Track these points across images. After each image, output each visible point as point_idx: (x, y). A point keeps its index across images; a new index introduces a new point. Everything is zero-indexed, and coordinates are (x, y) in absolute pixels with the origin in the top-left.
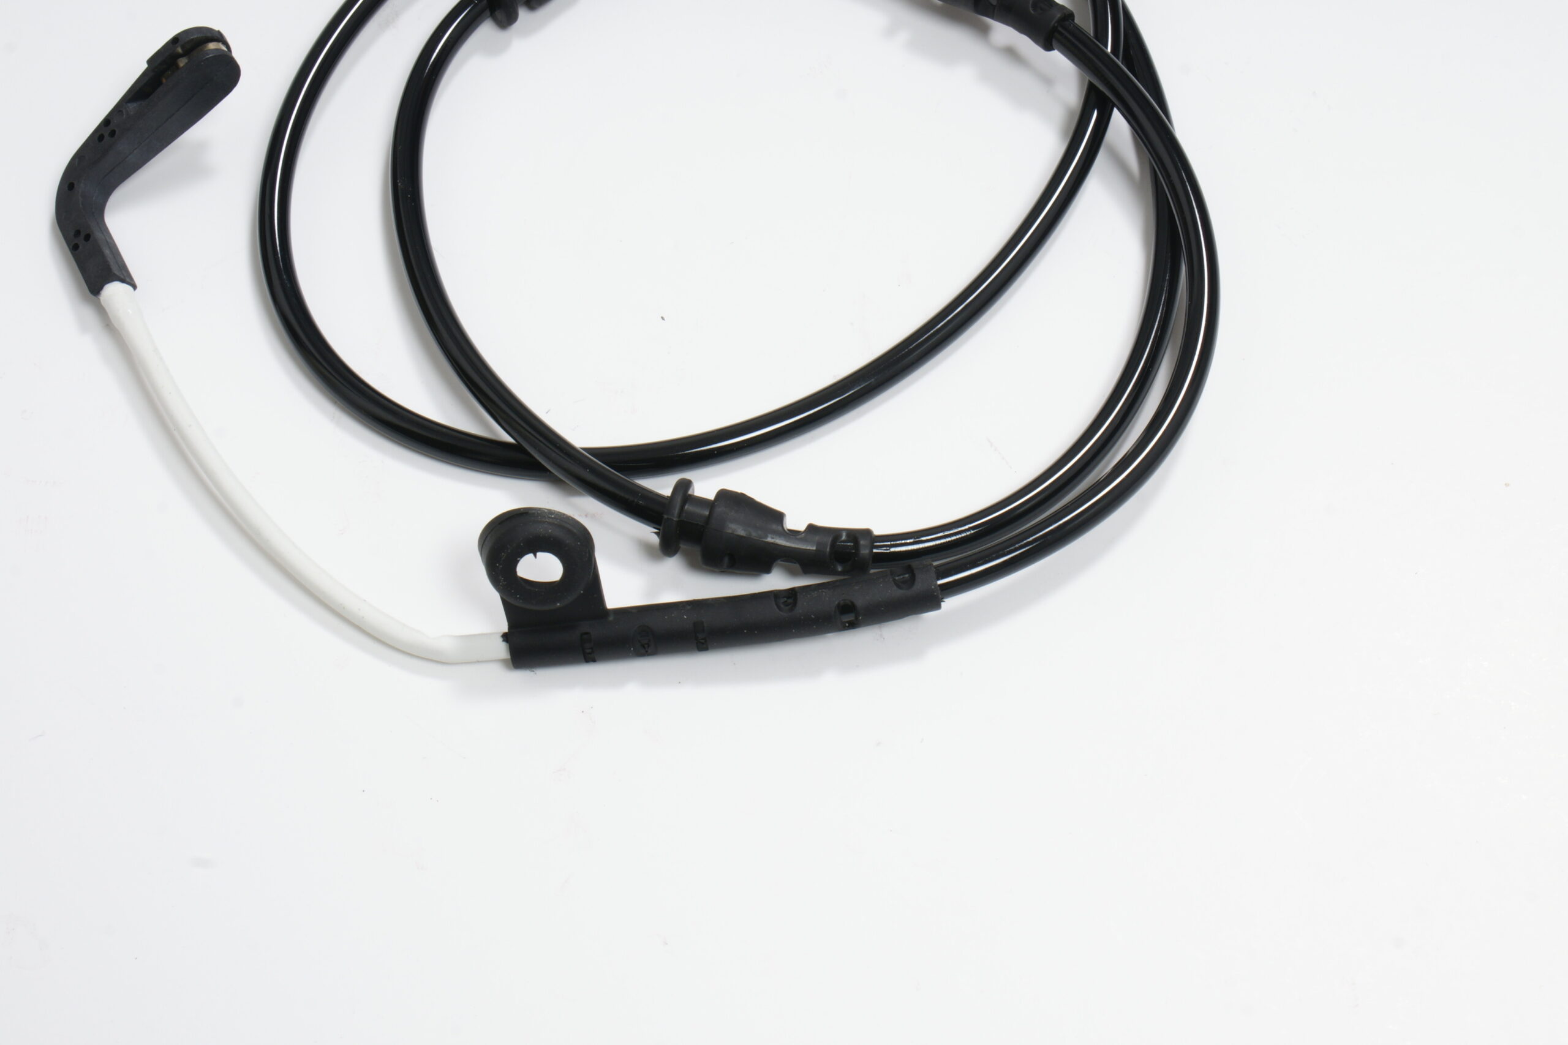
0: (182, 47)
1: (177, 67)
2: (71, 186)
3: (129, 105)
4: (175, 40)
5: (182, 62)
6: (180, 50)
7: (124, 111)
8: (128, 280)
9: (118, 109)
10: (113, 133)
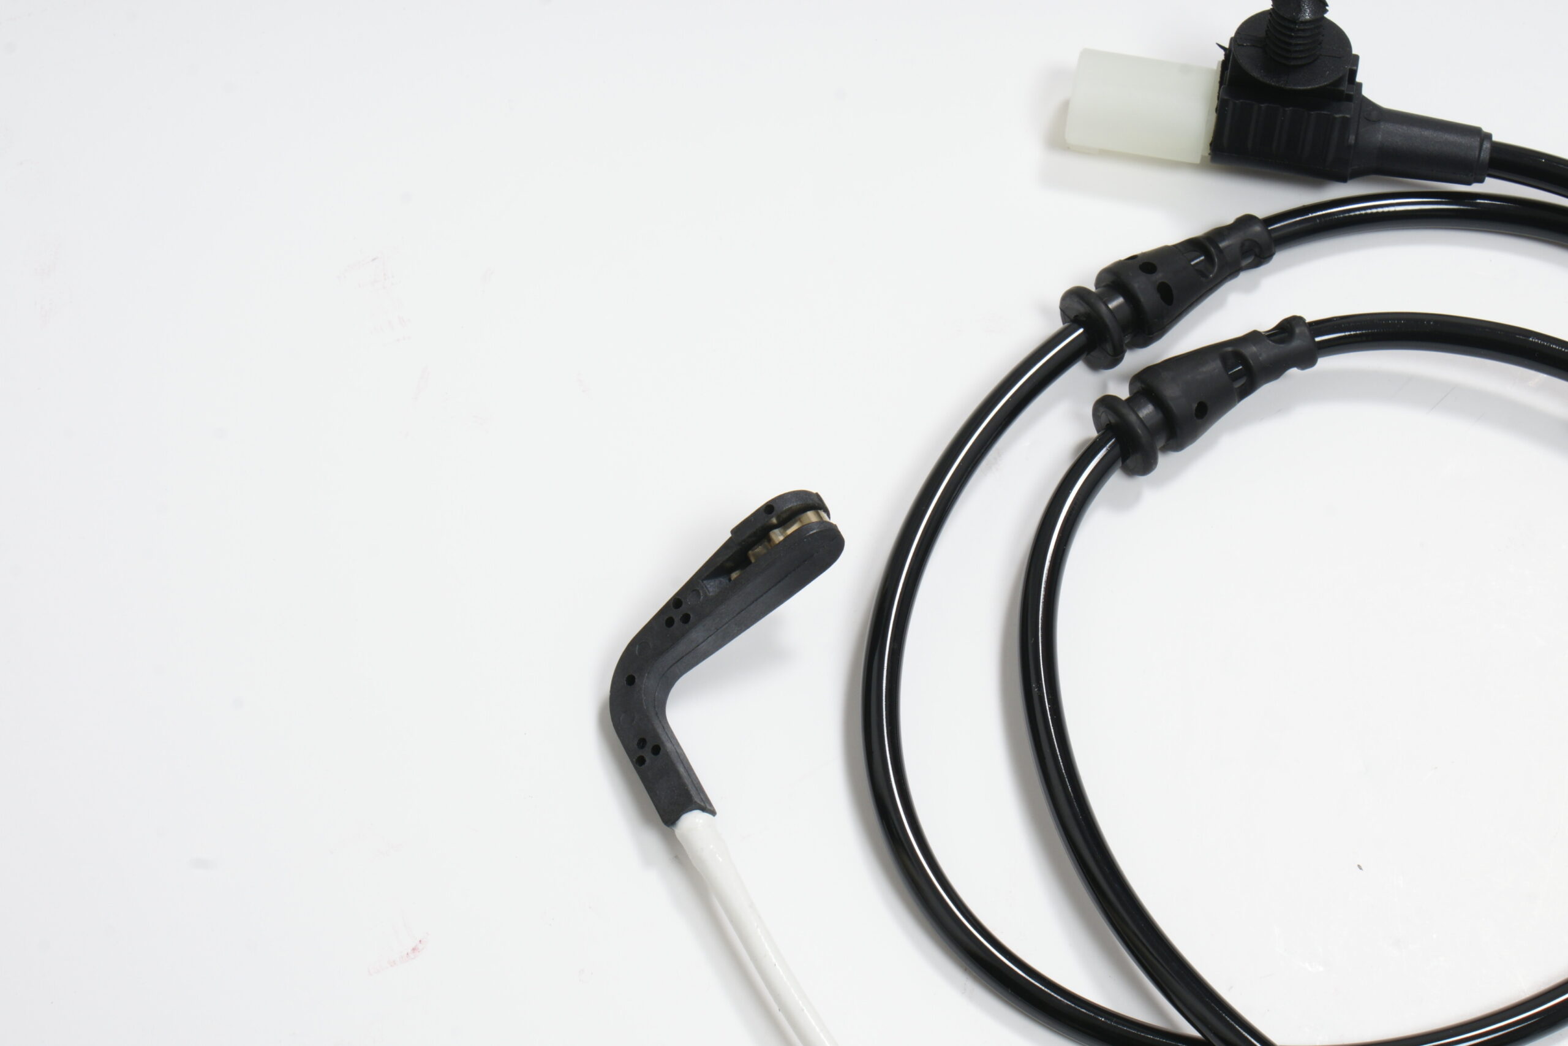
0: (777, 519)
1: (770, 540)
2: (631, 680)
3: (705, 582)
4: (769, 508)
5: (778, 536)
6: (774, 521)
7: (701, 591)
8: (708, 807)
9: (692, 586)
10: (686, 619)
